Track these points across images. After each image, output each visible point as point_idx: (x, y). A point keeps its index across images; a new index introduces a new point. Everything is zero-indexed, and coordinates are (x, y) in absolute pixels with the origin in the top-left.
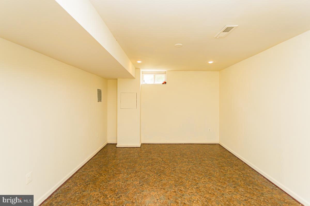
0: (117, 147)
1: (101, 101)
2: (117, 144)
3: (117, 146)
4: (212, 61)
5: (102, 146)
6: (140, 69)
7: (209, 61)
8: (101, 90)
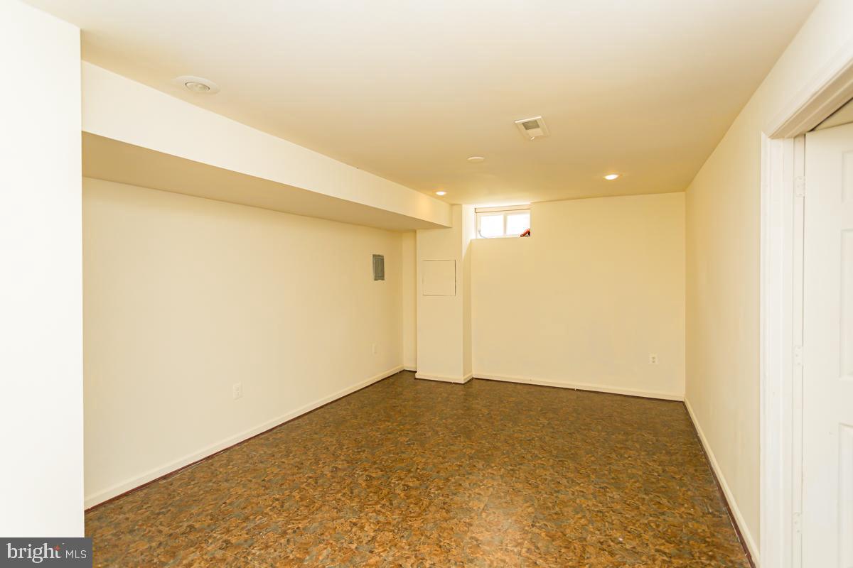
0: (416, 379)
1: (383, 279)
2: (416, 372)
3: (417, 376)
4: (616, 174)
5: (384, 373)
6: (461, 205)
7: (606, 175)
8: (383, 256)
